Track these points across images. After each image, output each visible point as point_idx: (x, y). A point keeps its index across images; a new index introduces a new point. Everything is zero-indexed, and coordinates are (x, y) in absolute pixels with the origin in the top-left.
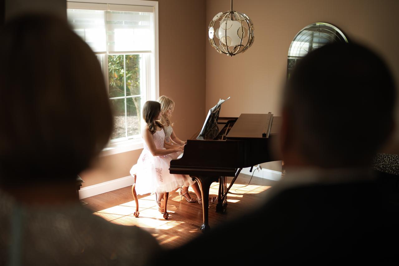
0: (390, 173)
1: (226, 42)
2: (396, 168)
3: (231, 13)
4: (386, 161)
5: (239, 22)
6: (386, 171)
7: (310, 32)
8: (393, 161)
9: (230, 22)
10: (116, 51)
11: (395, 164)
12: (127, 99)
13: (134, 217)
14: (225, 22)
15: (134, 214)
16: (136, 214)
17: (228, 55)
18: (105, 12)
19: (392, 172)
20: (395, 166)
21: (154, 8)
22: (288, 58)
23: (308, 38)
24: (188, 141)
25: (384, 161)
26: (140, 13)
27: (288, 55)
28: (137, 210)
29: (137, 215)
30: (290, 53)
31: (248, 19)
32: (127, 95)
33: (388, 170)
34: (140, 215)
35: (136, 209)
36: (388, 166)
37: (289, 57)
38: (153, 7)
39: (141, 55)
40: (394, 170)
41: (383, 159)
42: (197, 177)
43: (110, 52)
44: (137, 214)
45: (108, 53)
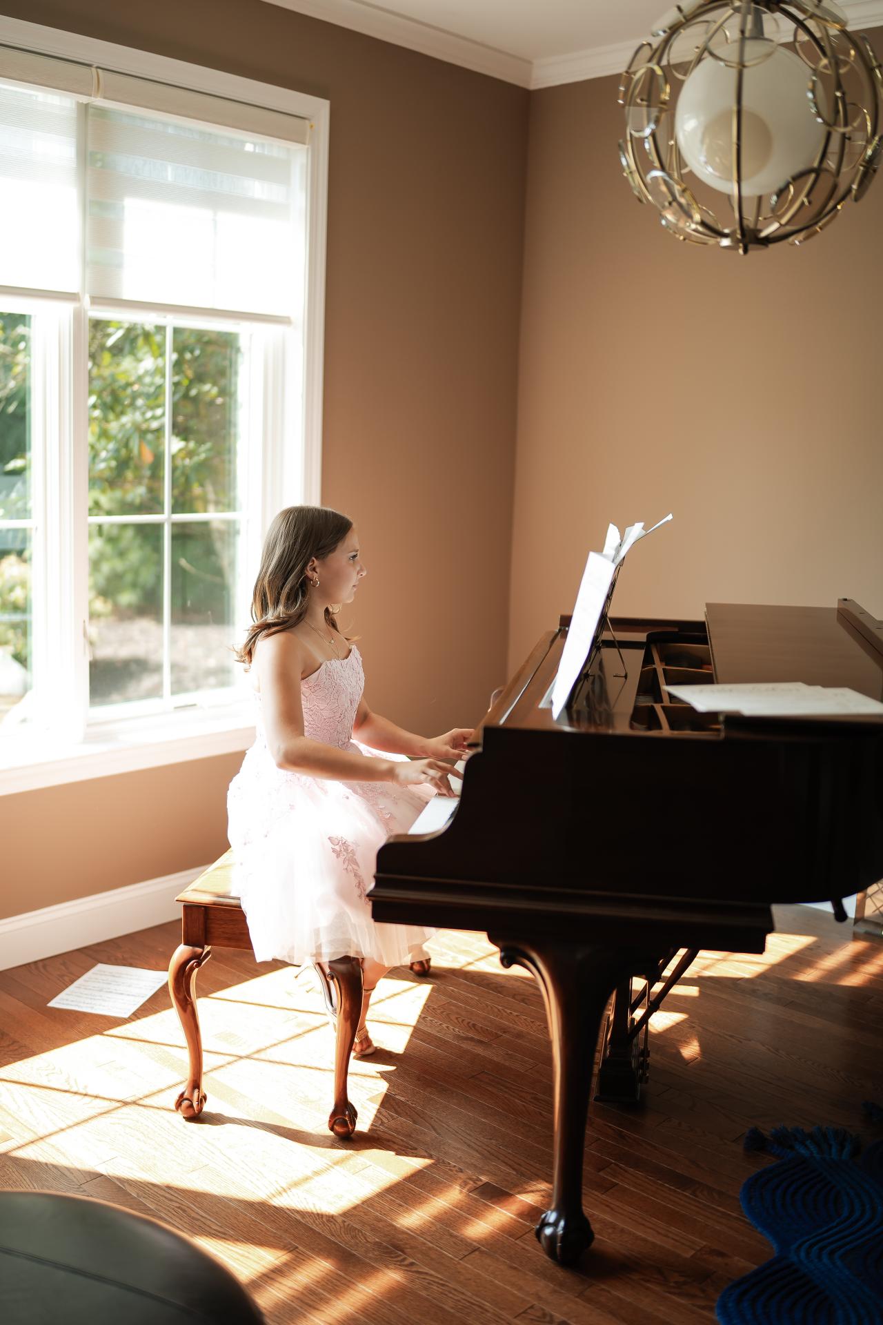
10: (126, 297)
12: (174, 525)
13: (179, 1117)
15: (179, 1105)
16: (186, 1103)
18: (79, 105)
21: (312, 126)
28: (196, 1085)
29: (191, 1106)
32: (175, 510)
34: (207, 1108)
35: (186, 1073)
38: (307, 121)
43: (96, 302)
44: (195, 1104)
45: (86, 300)
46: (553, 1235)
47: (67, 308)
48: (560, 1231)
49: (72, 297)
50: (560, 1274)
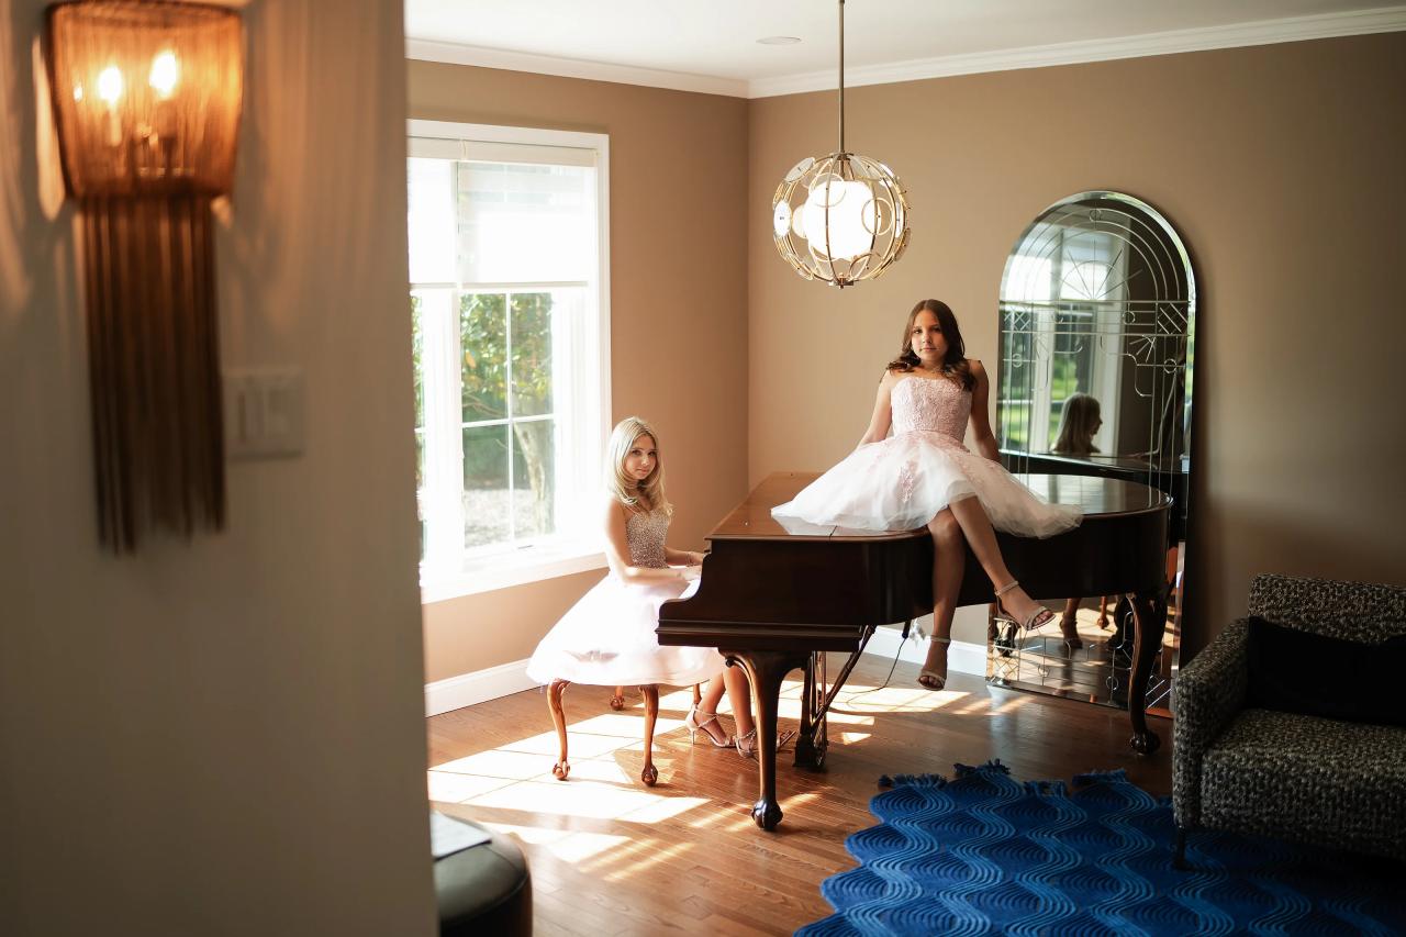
0: (1330, 635)
1: (828, 246)
2: (1348, 621)
3: (839, 158)
4: (1316, 599)
5: (867, 184)
6: (1317, 628)
7: (1055, 228)
8: (1340, 598)
9: (839, 186)
11: (1346, 607)
13: (554, 778)
14: (824, 185)
15: (554, 771)
16: (558, 770)
17: (831, 284)
19: (1335, 632)
20: (1345, 614)
21: (597, 153)
22: (1001, 307)
23: (1051, 246)
24: (715, 543)
25: (1311, 599)
26: (554, 169)
27: (1001, 299)
28: (564, 759)
30: (1004, 292)
31: (892, 176)
32: (515, 415)
33: (1325, 627)
36: (1325, 615)
37: (1003, 303)
39: (555, 293)
40: (1341, 627)
41: (1308, 595)
42: (742, 654)
43: (466, 285)
44: (564, 770)
45: (460, 286)
46: (761, 815)
47: (449, 292)
48: (764, 810)
49: (452, 285)
50: (765, 834)
